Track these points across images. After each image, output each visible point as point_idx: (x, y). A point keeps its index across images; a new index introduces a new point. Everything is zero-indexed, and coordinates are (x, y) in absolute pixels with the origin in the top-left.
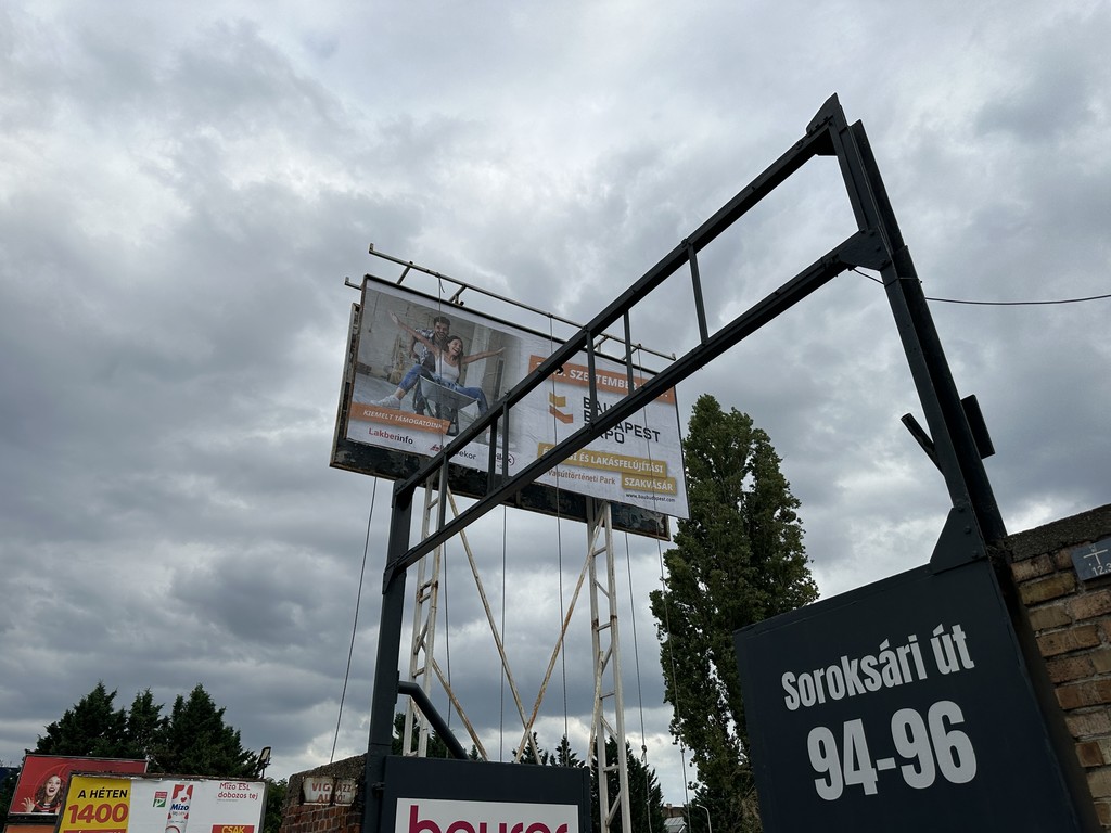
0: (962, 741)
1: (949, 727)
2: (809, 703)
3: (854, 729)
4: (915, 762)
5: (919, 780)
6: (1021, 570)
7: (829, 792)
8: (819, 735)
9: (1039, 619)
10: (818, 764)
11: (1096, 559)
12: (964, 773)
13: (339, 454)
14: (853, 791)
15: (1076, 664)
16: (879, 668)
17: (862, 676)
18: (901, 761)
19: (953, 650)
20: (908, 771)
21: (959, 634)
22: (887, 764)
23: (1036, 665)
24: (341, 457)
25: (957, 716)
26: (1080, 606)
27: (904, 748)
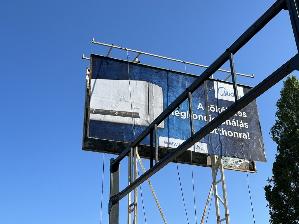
13: (86, 143)
24: (87, 145)
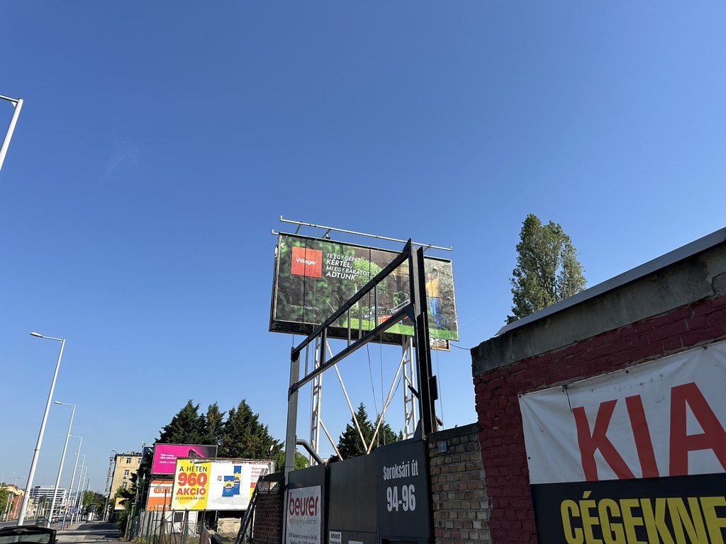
0: (413, 497)
1: (412, 493)
2: (388, 479)
3: (396, 488)
4: (405, 502)
5: (405, 509)
6: (431, 446)
7: (390, 509)
8: (389, 489)
9: (433, 462)
10: (389, 499)
11: (442, 446)
12: (413, 508)
13: (273, 326)
14: (394, 509)
15: (436, 478)
16: (402, 470)
17: (399, 472)
18: (403, 502)
19: (415, 468)
20: (404, 504)
21: (417, 464)
22: (400, 502)
23: (429, 477)
25: (414, 491)
26: (439, 461)
27: (405, 498)
